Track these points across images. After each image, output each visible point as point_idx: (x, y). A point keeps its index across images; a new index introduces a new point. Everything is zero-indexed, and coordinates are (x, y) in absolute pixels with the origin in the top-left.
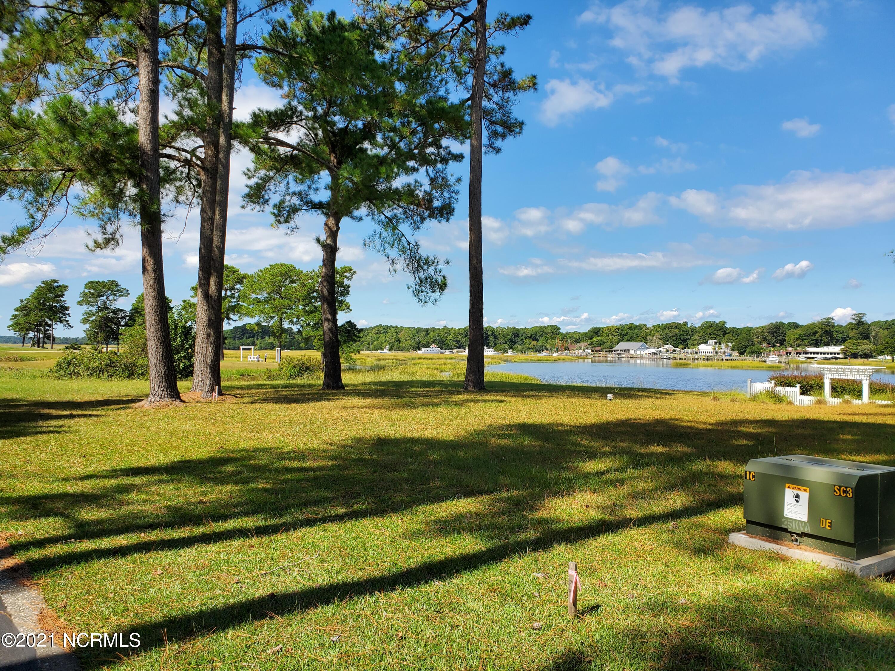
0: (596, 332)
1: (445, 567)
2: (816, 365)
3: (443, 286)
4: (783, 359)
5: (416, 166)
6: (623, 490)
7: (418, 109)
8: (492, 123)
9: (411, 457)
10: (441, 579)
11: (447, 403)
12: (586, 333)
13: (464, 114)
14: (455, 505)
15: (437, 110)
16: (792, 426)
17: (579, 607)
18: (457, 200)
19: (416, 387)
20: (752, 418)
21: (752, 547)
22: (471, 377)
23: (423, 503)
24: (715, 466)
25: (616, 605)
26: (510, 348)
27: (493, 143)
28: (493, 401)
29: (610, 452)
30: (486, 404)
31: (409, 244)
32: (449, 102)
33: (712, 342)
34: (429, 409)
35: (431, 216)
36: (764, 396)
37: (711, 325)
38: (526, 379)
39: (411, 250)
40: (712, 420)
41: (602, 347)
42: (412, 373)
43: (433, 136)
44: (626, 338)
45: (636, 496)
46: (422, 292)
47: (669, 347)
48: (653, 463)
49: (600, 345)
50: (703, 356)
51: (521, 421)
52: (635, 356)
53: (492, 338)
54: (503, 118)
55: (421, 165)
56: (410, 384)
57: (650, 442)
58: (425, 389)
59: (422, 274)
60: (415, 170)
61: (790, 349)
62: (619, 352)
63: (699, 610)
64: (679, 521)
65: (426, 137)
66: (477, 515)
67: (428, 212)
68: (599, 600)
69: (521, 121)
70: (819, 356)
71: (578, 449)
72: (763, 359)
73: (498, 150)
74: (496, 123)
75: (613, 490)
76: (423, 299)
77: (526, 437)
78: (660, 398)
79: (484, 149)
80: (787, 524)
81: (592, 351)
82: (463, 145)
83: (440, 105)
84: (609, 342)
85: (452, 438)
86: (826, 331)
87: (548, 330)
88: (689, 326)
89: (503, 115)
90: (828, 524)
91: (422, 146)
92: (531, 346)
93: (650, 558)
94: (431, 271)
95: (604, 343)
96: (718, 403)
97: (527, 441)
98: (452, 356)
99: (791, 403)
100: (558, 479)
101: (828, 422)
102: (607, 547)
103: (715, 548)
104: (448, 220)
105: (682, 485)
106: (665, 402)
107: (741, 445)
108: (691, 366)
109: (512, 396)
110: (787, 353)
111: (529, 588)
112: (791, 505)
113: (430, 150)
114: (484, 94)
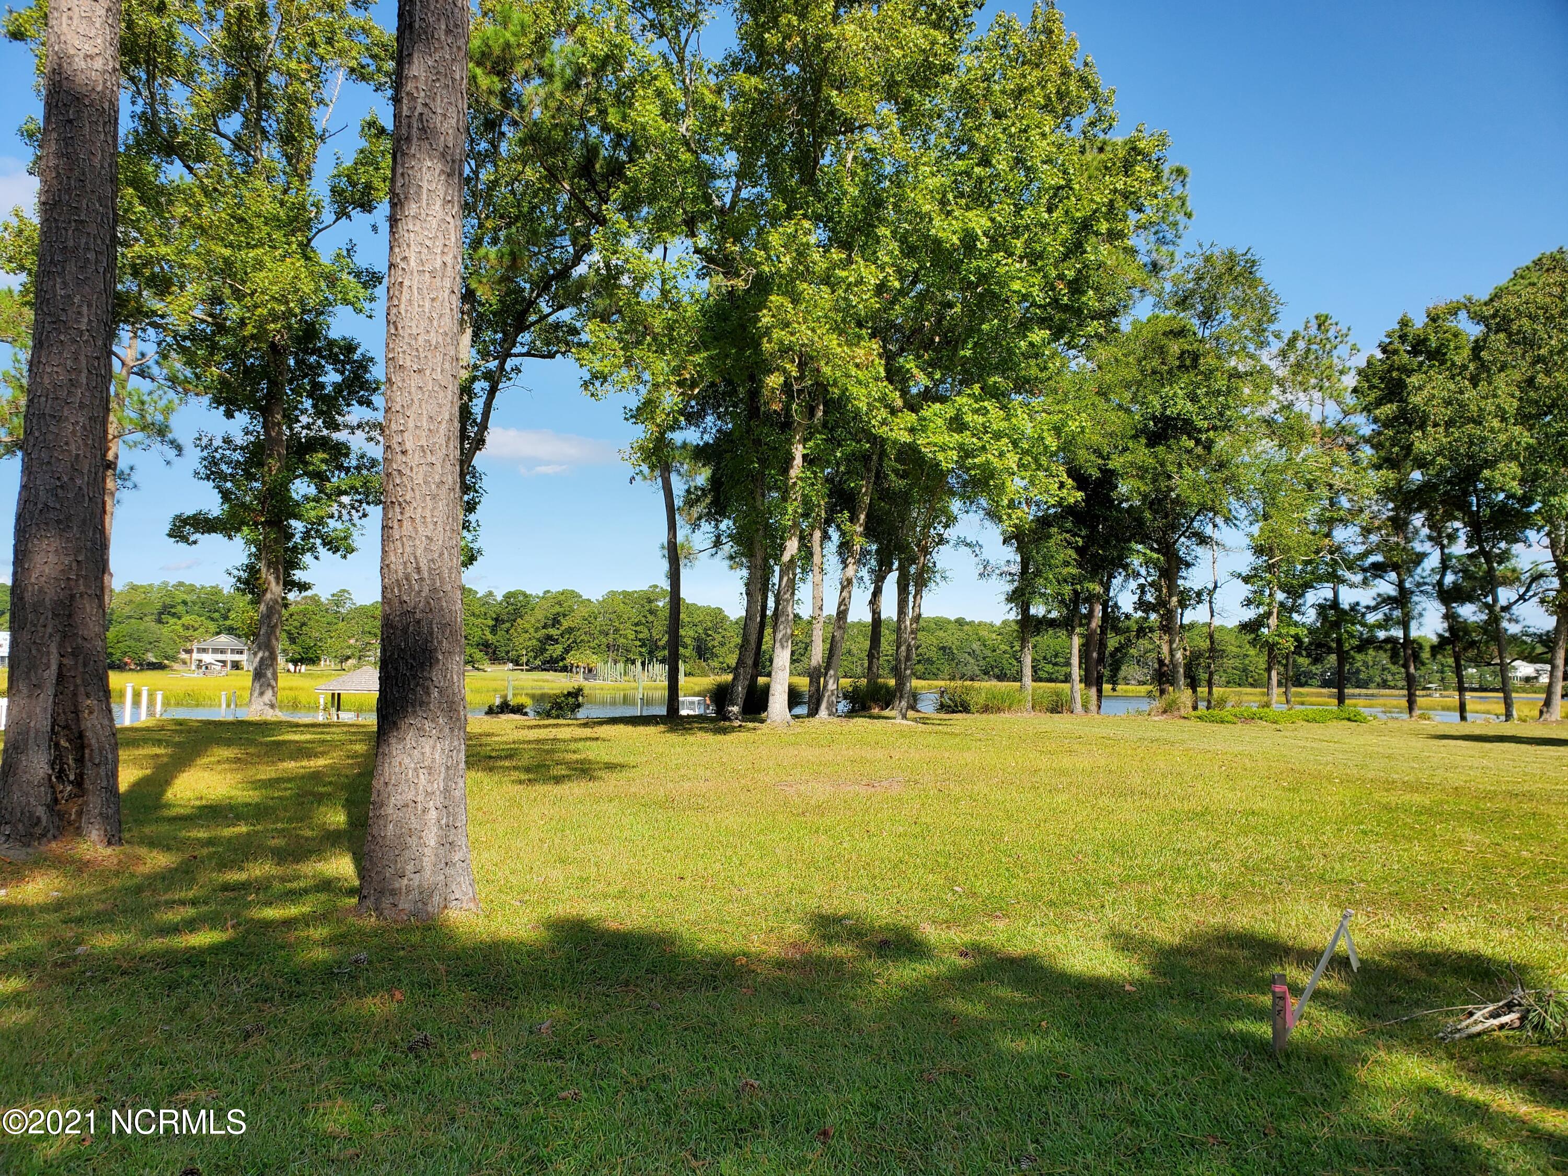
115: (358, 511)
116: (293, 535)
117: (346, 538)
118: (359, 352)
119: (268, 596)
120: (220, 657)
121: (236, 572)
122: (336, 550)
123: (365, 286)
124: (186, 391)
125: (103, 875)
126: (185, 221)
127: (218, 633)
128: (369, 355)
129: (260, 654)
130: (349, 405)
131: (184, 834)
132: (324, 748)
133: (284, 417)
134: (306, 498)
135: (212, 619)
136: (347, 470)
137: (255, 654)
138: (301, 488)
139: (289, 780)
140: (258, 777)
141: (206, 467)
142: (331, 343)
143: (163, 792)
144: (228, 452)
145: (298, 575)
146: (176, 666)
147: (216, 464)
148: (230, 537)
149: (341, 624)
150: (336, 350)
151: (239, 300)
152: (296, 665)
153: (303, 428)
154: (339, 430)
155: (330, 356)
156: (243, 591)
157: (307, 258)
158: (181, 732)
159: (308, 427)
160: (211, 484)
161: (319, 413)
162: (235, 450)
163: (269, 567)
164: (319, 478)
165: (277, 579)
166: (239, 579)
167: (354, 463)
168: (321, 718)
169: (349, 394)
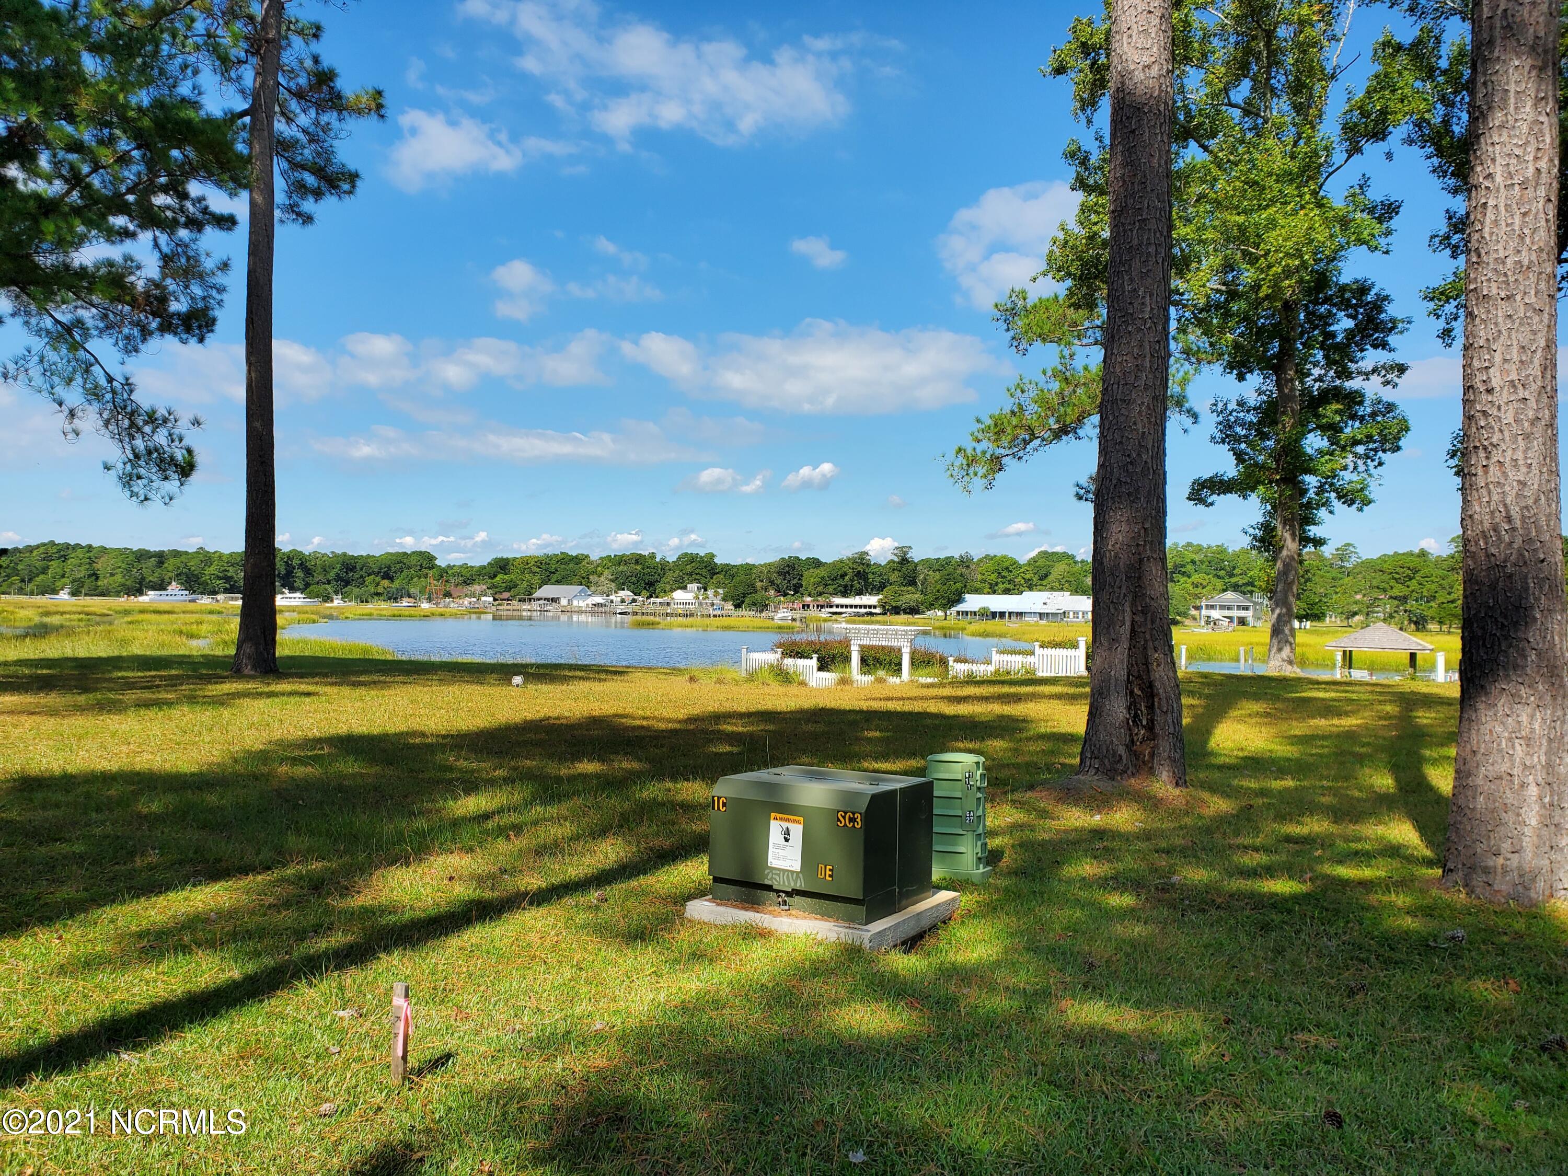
0: (502, 565)
1: (149, 1023)
2: (844, 625)
3: (186, 469)
4: (798, 614)
5: (131, 227)
6: (518, 843)
7: (131, 114)
8: (296, 166)
9: (98, 810)
10: (136, 1047)
11: (192, 700)
12: (484, 567)
13: (233, 141)
14: (186, 899)
15: (177, 123)
16: (800, 719)
17: (412, 1062)
18: (220, 303)
19: (129, 669)
20: (743, 710)
21: (721, 920)
22: (248, 649)
23: (113, 901)
24: (678, 791)
25: (483, 1048)
26: (336, 593)
27: (298, 206)
28: (290, 694)
29: (504, 779)
30: (277, 700)
31: (110, 379)
32: (202, 113)
33: (693, 586)
34: (151, 713)
35: (166, 327)
36: (766, 674)
37: (692, 559)
38: (366, 651)
39: (114, 392)
40: (681, 714)
41: (512, 593)
42: (124, 642)
43: (170, 174)
44: (554, 577)
45: (540, 851)
46: (139, 477)
47: (626, 594)
48: (577, 793)
49: (508, 589)
50: (680, 609)
51: (343, 730)
52: (569, 608)
53: (299, 573)
54: (317, 160)
55: (143, 226)
56: (115, 662)
57: (576, 757)
58: (148, 674)
59: (139, 443)
60: (126, 234)
61: (809, 599)
62: (542, 602)
63: (623, 1039)
64: (608, 889)
65: (152, 172)
66: (231, 914)
67: (158, 320)
68: (452, 1043)
69: (353, 170)
70: (849, 610)
71: (449, 775)
72: (770, 614)
73: (308, 219)
74: (303, 167)
75: (502, 845)
76: (142, 492)
77: (351, 758)
78: (604, 680)
79: (277, 213)
80: (772, 879)
81: (495, 600)
82: (236, 199)
83: (182, 115)
84: (525, 585)
85: (194, 769)
86: (859, 572)
87: (414, 560)
88: (658, 560)
89: (318, 154)
90: (828, 873)
91: (145, 189)
92: (380, 590)
93: (552, 960)
94: (161, 438)
95: (516, 586)
96: (696, 686)
97: (351, 767)
98: (216, 607)
99: (803, 684)
100: (403, 835)
101: (850, 711)
102: (479, 947)
103: (662, 930)
104: (201, 340)
105: (622, 826)
106: (613, 686)
107: (721, 754)
108: (660, 626)
109: (332, 684)
110: (804, 607)
111: (321, 1039)
112: (777, 846)
113: (160, 200)
114: (277, 109)
115: (1373, 460)
116: (1307, 491)
117: (1362, 490)
118: (1373, 292)
119: (1285, 553)
120: (1227, 613)
121: (1251, 531)
122: (1351, 503)
123: (1380, 220)
124: (1199, 361)
125: (1173, 814)
126: (1201, 198)
127: (1224, 591)
128: (1384, 293)
129: (1278, 611)
130: (1362, 350)
131: (1235, 782)
132: (1353, 707)
133: (1296, 372)
134: (1320, 452)
135: (1219, 577)
136: (1362, 419)
137: (1273, 611)
138: (1314, 442)
139: (1324, 737)
140: (1292, 732)
141: (1221, 431)
142: (1343, 289)
143: (1206, 742)
144: (1242, 414)
145: (1314, 531)
146: (1187, 622)
147: (1230, 427)
148: (1245, 498)
149: (1346, 580)
150: (1348, 295)
151: (1252, 263)
152: (1301, 622)
153: (1315, 380)
154: (1352, 378)
155: (1342, 302)
156: (1259, 548)
157: (1320, 205)
158: (1208, 684)
159: (1320, 379)
160: (1227, 447)
161: (1330, 362)
162: (1248, 411)
163: (1285, 524)
164: (1332, 430)
165: (1293, 535)
166: (1255, 537)
167: (1369, 410)
168: (1338, 675)
169: (1362, 339)
